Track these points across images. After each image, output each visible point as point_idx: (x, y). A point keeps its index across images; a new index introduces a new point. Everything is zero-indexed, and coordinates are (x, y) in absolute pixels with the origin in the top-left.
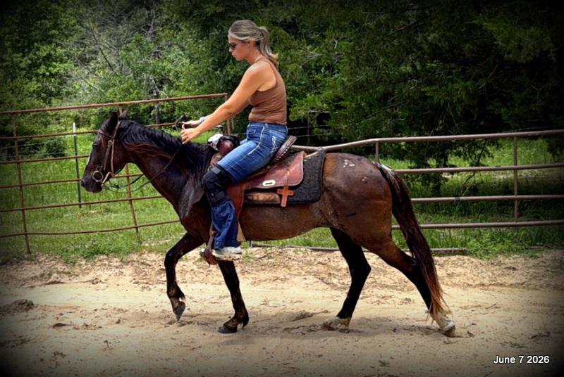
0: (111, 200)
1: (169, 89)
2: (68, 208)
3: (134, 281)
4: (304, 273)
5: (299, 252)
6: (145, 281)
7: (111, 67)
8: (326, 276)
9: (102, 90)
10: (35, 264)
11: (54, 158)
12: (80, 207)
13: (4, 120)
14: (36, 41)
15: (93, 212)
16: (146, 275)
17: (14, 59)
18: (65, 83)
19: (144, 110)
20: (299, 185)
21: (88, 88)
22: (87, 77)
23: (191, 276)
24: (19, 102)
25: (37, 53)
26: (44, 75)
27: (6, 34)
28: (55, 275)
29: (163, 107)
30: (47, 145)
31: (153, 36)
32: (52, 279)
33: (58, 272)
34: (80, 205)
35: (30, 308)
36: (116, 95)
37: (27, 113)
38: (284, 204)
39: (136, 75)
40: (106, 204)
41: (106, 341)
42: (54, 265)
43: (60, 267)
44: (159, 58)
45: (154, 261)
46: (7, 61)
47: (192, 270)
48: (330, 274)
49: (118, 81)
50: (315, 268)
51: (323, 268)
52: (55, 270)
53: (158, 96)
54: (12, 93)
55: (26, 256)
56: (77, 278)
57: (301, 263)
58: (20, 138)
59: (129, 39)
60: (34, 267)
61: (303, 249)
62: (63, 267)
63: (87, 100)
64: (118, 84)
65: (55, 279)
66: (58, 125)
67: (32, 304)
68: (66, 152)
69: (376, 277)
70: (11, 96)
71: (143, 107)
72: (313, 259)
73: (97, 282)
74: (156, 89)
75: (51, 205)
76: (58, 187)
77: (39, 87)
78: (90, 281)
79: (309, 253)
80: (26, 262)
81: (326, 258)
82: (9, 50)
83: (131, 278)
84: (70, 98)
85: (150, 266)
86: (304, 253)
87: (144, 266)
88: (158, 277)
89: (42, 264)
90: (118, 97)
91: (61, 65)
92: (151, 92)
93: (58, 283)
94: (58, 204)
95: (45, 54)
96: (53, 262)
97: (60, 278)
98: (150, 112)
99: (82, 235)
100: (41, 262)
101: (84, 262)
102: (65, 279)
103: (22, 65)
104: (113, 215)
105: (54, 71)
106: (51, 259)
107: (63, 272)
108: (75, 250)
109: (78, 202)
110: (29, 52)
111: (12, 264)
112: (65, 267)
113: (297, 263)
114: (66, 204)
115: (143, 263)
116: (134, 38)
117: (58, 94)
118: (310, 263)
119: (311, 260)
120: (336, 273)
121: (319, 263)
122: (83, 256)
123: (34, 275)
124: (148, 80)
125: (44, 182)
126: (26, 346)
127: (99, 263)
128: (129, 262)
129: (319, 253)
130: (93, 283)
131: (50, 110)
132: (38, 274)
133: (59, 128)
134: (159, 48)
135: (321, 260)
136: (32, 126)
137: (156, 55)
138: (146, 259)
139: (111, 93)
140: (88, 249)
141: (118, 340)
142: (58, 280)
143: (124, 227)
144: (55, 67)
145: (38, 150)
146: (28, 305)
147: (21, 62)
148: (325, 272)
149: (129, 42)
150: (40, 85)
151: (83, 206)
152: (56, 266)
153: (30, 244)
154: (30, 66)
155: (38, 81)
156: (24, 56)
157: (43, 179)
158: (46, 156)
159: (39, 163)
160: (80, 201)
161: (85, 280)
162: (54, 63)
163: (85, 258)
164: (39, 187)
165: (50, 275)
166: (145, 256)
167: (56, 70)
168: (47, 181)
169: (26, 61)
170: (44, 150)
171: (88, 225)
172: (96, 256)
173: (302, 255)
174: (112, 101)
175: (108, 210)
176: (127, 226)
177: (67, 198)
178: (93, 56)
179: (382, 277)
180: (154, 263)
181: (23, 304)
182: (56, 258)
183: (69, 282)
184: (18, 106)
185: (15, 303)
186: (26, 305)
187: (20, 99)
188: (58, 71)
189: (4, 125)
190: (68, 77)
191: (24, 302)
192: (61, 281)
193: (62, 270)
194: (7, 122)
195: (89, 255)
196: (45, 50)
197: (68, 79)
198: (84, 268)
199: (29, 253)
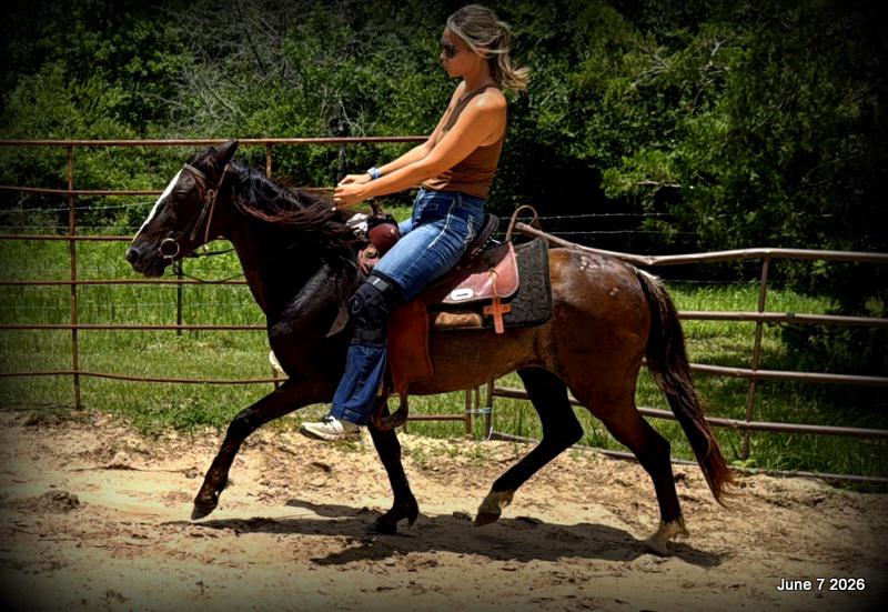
0: (237, 325)
1: (370, 120)
2: (158, 333)
3: (262, 480)
4: (584, 498)
5: (580, 458)
6: (283, 482)
7: (264, 68)
8: (629, 508)
9: (243, 114)
10: (88, 429)
12: (179, 334)
13: (57, 157)
15: (201, 345)
16: (284, 471)
17: (87, 43)
18: (176, 94)
19: (316, 157)
20: (514, 296)
21: (216, 107)
22: (216, 86)
23: (366, 482)
24: (88, 124)
25: (129, 33)
26: (137, 76)
28: (122, 453)
29: (353, 154)
30: (131, 211)
31: (349, 11)
32: (116, 460)
33: (127, 449)
34: (179, 330)
35: (73, 507)
36: (266, 123)
37: (101, 147)
38: (499, 328)
39: (309, 89)
40: (226, 333)
41: (201, 584)
42: (121, 435)
43: (132, 440)
44: (356, 56)
45: (302, 446)
46: (73, 46)
47: (371, 471)
48: (637, 505)
49: (273, 97)
50: (607, 490)
51: (622, 492)
52: (122, 445)
53: (346, 132)
54: (77, 107)
55: (74, 413)
56: (161, 463)
57: (581, 479)
58: (83, 195)
59: (302, 16)
60: (86, 435)
61: (589, 452)
62: (137, 441)
63: (212, 132)
64: (274, 103)
65: (121, 461)
66: (154, 176)
67: (77, 502)
69: (728, 519)
70: (73, 111)
71: (316, 151)
72: (606, 472)
73: (195, 475)
74: (343, 118)
75: (127, 324)
76: (143, 292)
77: (126, 99)
78: (183, 472)
79: (600, 461)
80: (73, 424)
81: (632, 474)
82: (80, 25)
83: (257, 473)
84: (182, 125)
85: (294, 455)
86: (589, 460)
87: (283, 455)
88: (307, 477)
89: (99, 432)
90: (271, 129)
91: (169, 58)
92: (334, 124)
93: (126, 468)
94: (140, 325)
95: (143, 36)
96: (120, 430)
97: (129, 461)
98: (329, 163)
99: (178, 386)
100: (99, 427)
101: (174, 436)
102: (139, 462)
103: (100, 55)
104: (239, 353)
105: (156, 67)
106: (117, 423)
107: (136, 450)
108: (162, 412)
109: (175, 324)
110: (114, 30)
111: (47, 425)
112: (140, 441)
113: (573, 477)
114: (154, 325)
115: (281, 449)
116: (313, 13)
117: (160, 116)
118: (599, 481)
119: (601, 476)
120: (648, 505)
121: (618, 482)
122: (174, 423)
123: (84, 450)
124: (332, 100)
125: (119, 280)
126: (61, 573)
127: (202, 440)
128: (255, 444)
129: (619, 462)
130: (188, 476)
131: (144, 144)
132: (91, 448)
133: (156, 181)
134: (358, 37)
135: (622, 476)
136: (106, 172)
137: (353, 50)
138: (288, 442)
139: (258, 121)
140: (185, 412)
141: (223, 584)
142: (125, 464)
143: (254, 379)
144: (158, 60)
145: (114, 220)
146: (70, 503)
147: (98, 48)
148: (626, 500)
149: (302, 21)
151: (184, 331)
152: (125, 438)
153: (83, 393)
154: (112, 56)
155: (125, 86)
156: (101, 39)
157: (117, 276)
158: (127, 232)
159: (113, 243)
160: (179, 322)
161: (174, 469)
162: (158, 54)
163: (176, 429)
164: (109, 289)
165: (112, 453)
166: (287, 436)
167: (160, 66)
168: (124, 278)
169: (108, 47)
170: (125, 220)
171: (191, 368)
172: (197, 426)
173: (585, 463)
174: (259, 136)
175: (228, 344)
176: (260, 377)
177: (158, 314)
178: (232, 44)
179: (738, 520)
180: (301, 452)
181: (61, 499)
182: (125, 423)
183: (146, 468)
184: (84, 132)
185: (47, 495)
186: (66, 501)
187: (90, 119)
188: (164, 68)
189: (58, 167)
190: (181, 82)
191: (63, 495)
192: (131, 466)
193: (134, 446)
194: (62, 161)
195: (184, 423)
196: (143, 29)
197: (181, 86)
198: (174, 446)
199: (79, 408)
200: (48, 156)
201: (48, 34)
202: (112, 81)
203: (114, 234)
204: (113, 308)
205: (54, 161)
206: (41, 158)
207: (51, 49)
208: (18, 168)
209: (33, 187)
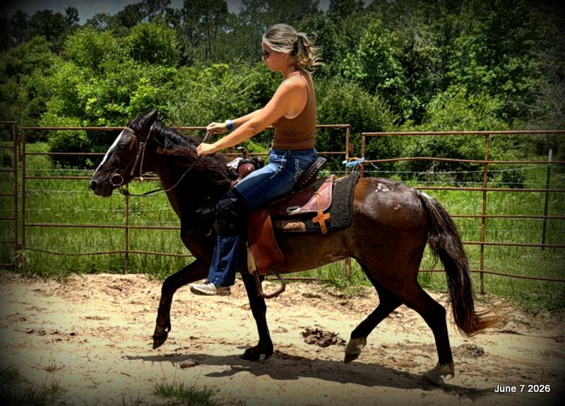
2: (528, 249)
11: (509, 189)
12: (543, 249)
13: (458, 141)
14: (506, 52)
15: (558, 257)
17: (478, 73)
18: (534, 102)
24: (478, 121)
25: (505, 66)
26: (509, 91)
27: (472, 44)
28: (511, 324)
30: (504, 173)
32: (507, 327)
33: (515, 321)
35: (480, 355)
42: (510, 312)
43: (519, 315)
46: (468, 75)
52: (512, 318)
55: (479, 297)
56: (538, 331)
58: (473, 162)
62: (522, 316)
65: (511, 328)
66: (517, 151)
67: (483, 352)
68: (525, 183)
75: (505, 242)
76: (515, 222)
77: (501, 106)
78: (553, 338)
82: (473, 62)
84: (539, 120)
91: (531, 81)
93: (514, 333)
94: (514, 243)
95: (514, 67)
96: (510, 308)
97: (516, 328)
101: (547, 315)
102: (523, 330)
103: (485, 79)
105: (521, 87)
106: (508, 304)
107: (521, 322)
108: (539, 299)
109: (540, 244)
110: (496, 65)
112: (524, 316)
114: (524, 244)
117: (523, 115)
122: (547, 307)
125: (498, 215)
130: (557, 341)
136: (489, 149)
140: (555, 300)
142: (514, 330)
144: (524, 83)
145: (492, 178)
146: (478, 352)
147: (485, 75)
150: (502, 103)
151: (546, 248)
152: (514, 314)
154: (494, 80)
155: (501, 98)
156: (488, 70)
157: (496, 212)
158: (500, 186)
160: (543, 243)
162: (524, 79)
163: (549, 310)
164: (492, 221)
165: (505, 323)
167: (525, 86)
169: (491, 75)
170: (500, 178)
177: (526, 235)
181: (473, 349)
182: (513, 304)
183: (527, 334)
184: (476, 125)
185: (463, 346)
186: (476, 351)
187: (479, 118)
188: (528, 87)
189: (458, 146)
190: (539, 94)
191: (474, 347)
192: (518, 332)
193: (520, 319)
194: (461, 143)
195: (555, 307)
196: (514, 63)
197: (539, 97)
198: (547, 321)
199: (483, 293)
200: (452, 140)
201: (454, 69)
202: (492, 95)
203: (492, 187)
204: (496, 232)
205: (456, 143)
206: (448, 141)
207: (455, 77)
208: (432, 147)
209: (441, 157)
